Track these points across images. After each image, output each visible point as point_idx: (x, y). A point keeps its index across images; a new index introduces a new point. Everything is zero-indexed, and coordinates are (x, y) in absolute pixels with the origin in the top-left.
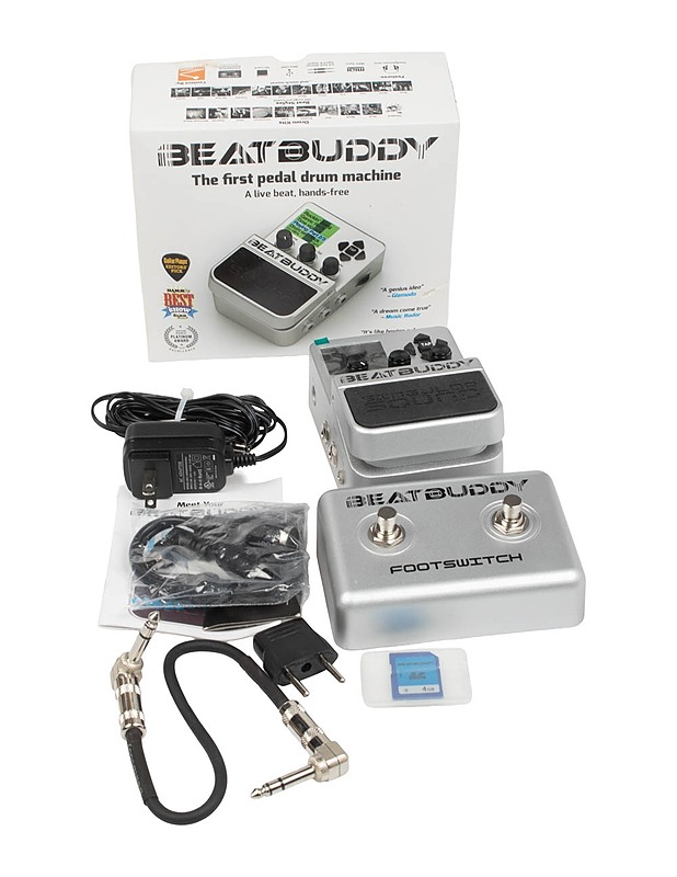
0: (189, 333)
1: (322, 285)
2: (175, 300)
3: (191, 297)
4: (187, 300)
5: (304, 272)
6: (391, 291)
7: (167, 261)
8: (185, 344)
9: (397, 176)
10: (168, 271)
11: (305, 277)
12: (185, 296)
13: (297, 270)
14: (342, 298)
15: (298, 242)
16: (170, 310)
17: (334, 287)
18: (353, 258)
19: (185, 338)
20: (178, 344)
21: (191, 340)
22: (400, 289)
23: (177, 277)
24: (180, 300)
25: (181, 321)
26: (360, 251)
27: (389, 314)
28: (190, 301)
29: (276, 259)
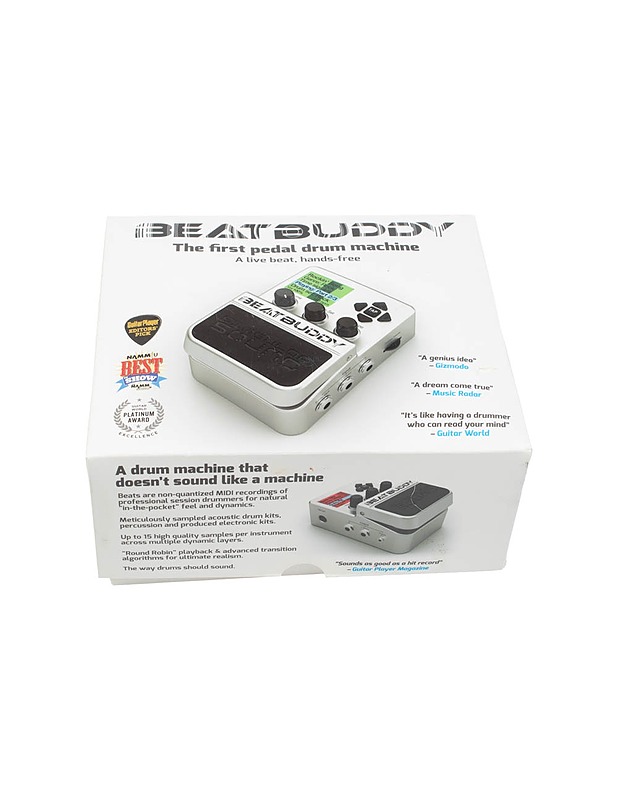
0: (151, 408)
1: (339, 349)
2: (136, 367)
3: (157, 361)
4: (152, 366)
5: (312, 332)
6: (432, 359)
7: (130, 325)
8: (144, 425)
9: (414, 248)
10: (132, 336)
11: (315, 338)
12: (151, 361)
13: (302, 330)
14: (368, 365)
15: (302, 302)
16: (128, 380)
17: (354, 351)
18: (375, 320)
19: (144, 416)
20: (132, 425)
21: (152, 419)
22: (445, 359)
23: (141, 340)
24: (142, 367)
25: (142, 392)
26: (383, 312)
27: (436, 389)
28: (157, 366)
29: (275, 318)
